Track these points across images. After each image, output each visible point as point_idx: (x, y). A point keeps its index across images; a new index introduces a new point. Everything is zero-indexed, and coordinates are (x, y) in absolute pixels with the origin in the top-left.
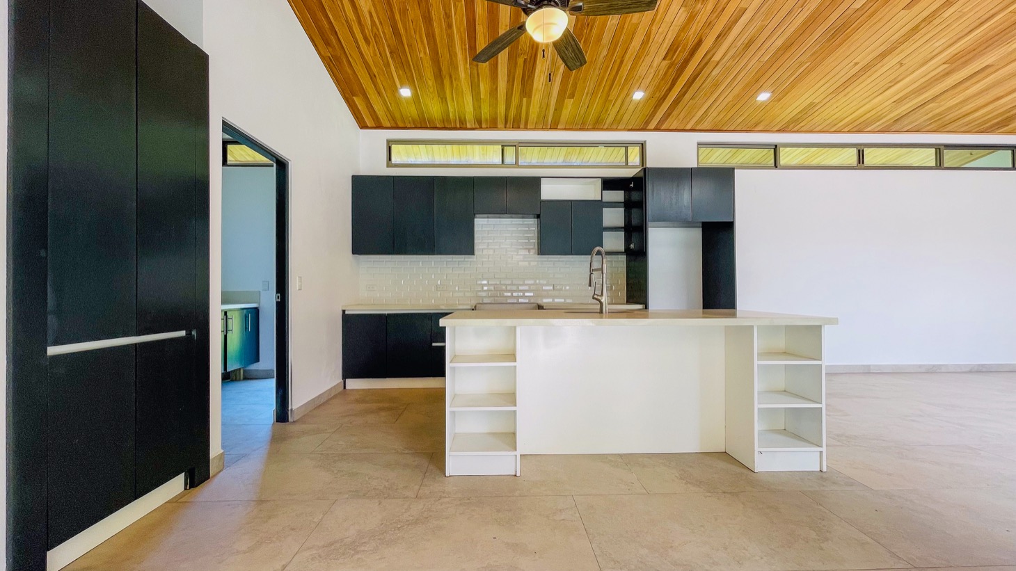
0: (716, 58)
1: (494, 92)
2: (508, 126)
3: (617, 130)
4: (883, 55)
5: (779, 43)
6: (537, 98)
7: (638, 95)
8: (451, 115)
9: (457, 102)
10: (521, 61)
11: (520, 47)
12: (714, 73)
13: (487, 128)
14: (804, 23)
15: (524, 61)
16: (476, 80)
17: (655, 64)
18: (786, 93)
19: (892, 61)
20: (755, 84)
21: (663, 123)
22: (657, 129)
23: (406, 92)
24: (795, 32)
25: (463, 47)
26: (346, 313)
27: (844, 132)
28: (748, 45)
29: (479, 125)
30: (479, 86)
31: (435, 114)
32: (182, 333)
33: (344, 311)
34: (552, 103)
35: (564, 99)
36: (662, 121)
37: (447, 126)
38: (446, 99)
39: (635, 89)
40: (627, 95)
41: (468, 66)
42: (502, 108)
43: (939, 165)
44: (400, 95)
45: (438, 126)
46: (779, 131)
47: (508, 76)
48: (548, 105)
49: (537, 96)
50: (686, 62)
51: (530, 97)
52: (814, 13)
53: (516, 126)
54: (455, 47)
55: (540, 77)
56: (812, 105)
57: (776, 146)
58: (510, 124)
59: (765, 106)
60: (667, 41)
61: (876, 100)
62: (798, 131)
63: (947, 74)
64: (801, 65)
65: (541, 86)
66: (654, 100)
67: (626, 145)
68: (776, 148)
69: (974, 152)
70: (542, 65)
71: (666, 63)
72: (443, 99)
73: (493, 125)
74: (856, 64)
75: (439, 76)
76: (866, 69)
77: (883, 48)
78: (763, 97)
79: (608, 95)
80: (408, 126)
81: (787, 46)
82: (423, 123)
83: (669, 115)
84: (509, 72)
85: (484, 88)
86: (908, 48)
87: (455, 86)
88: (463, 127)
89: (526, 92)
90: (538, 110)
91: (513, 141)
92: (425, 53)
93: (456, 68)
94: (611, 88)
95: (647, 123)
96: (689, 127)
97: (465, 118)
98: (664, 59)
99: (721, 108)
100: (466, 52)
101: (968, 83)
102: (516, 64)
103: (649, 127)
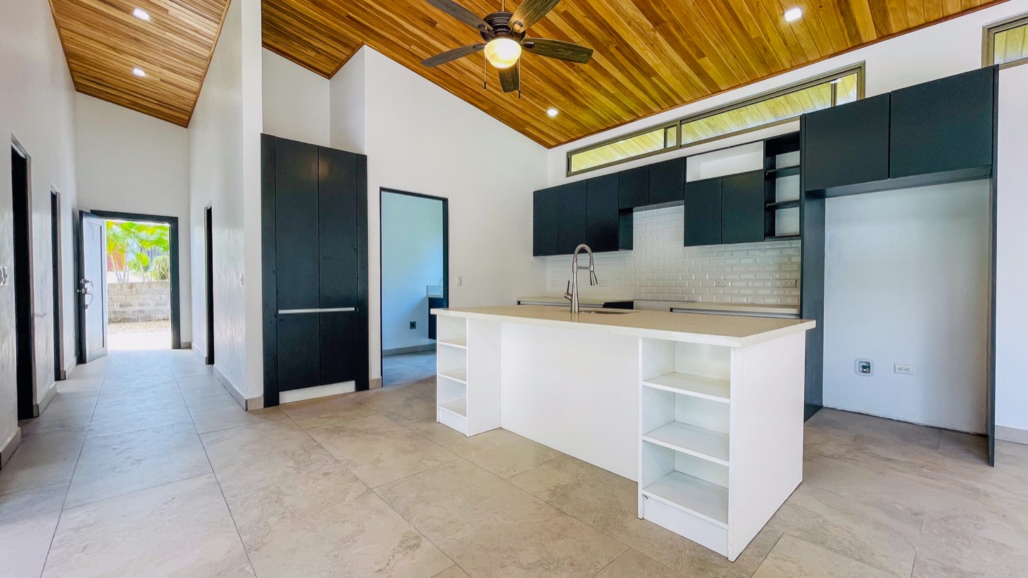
1: (619, 85)
2: (663, 107)
6: (664, 72)
8: (604, 117)
9: (598, 105)
10: (613, 50)
11: (601, 41)
13: (645, 115)
15: (616, 49)
16: (594, 82)
21: (887, 25)
23: (552, 112)
29: (635, 115)
30: (600, 85)
31: (591, 121)
32: (353, 309)
34: (685, 70)
35: (695, 61)
38: (586, 106)
40: (775, 22)
41: (576, 75)
42: (640, 94)
44: (550, 116)
45: (601, 128)
47: (616, 67)
48: (684, 74)
49: (662, 70)
51: (655, 74)
53: (673, 105)
55: (646, 54)
58: (664, 104)
65: (656, 61)
66: (829, 8)
70: (636, 43)
72: (584, 107)
82: (588, 130)
84: (613, 63)
85: (607, 85)
87: (583, 94)
88: (622, 122)
89: (648, 72)
90: (678, 82)
92: (538, 80)
93: (569, 80)
95: (853, 36)
97: (618, 115)
102: (611, 54)
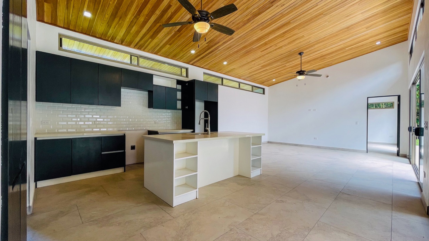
0: (220, 48)
1: (138, 32)
2: (136, 47)
3: (179, 61)
4: (253, 61)
5: (236, 50)
7: (193, 52)
8: (109, 34)
9: (116, 29)
10: (158, 25)
11: (161, 20)
12: (217, 52)
13: (125, 45)
14: (243, 47)
15: (160, 26)
16: (133, 24)
17: (203, 44)
18: (230, 64)
19: (253, 63)
20: (225, 59)
21: (195, 63)
22: (192, 64)
23: (88, 14)
24: (240, 49)
25: (136, 9)
26: (38, 139)
27: (237, 78)
28: (229, 48)
29: (122, 42)
30: (133, 27)
31: (99, 31)
33: (35, 138)
34: (161, 44)
35: (167, 44)
36: (194, 63)
37: (102, 37)
38: (111, 26)
39: (194, 49)
40: (189, 50)
41: (133, 17)
42: (137, 39)
43: (252, 91)
44: (83, 14)
45: (97, 36)
46: (224, 74)
48: (159, 44)
49: (156, 40)
50: (212, 46)
51: (153, 39)
52: (246, 45)
53: (140, 48)
54: (132, 7)
56: (234, 69)
57: (222, 78)
58: (137, 46)
59: (224, 66)
60: (210, 38)
61: (246, 71)
62: (227, 75)
63: (260, 69)
64: (237, 57)
65: (160, 37)
66: (197, 55)
67: (181, 68)
68: (222, 79)
69: (256, 88)
71: (207, 45)
72: (109, 25)
73: (129, 45)
74: (247, 61)
75: (114, 15)
76: (248, 63)
77: (253, 59)
78: (225, 63)
79: (183, 49)
80: (77, 30)
81: (237, 52)
82: (89, 32)
83: (199, 61)
84: (151, 27)
85: (134, 29)
86: (257, 61)
87: (120, 22)
88: (112, 40)
89: (153, 37)
90: (153, 45)
91: (137, 55)
92: (113, 3)
94: (186, 46)
95: (190, 61)
96: (202, 66)
97: (116, 38)
98: (207, 43)
99: (213, 63)
100: (136, 12)
101: (263, 72)
102: (156, 25)
103: (190, 63)
